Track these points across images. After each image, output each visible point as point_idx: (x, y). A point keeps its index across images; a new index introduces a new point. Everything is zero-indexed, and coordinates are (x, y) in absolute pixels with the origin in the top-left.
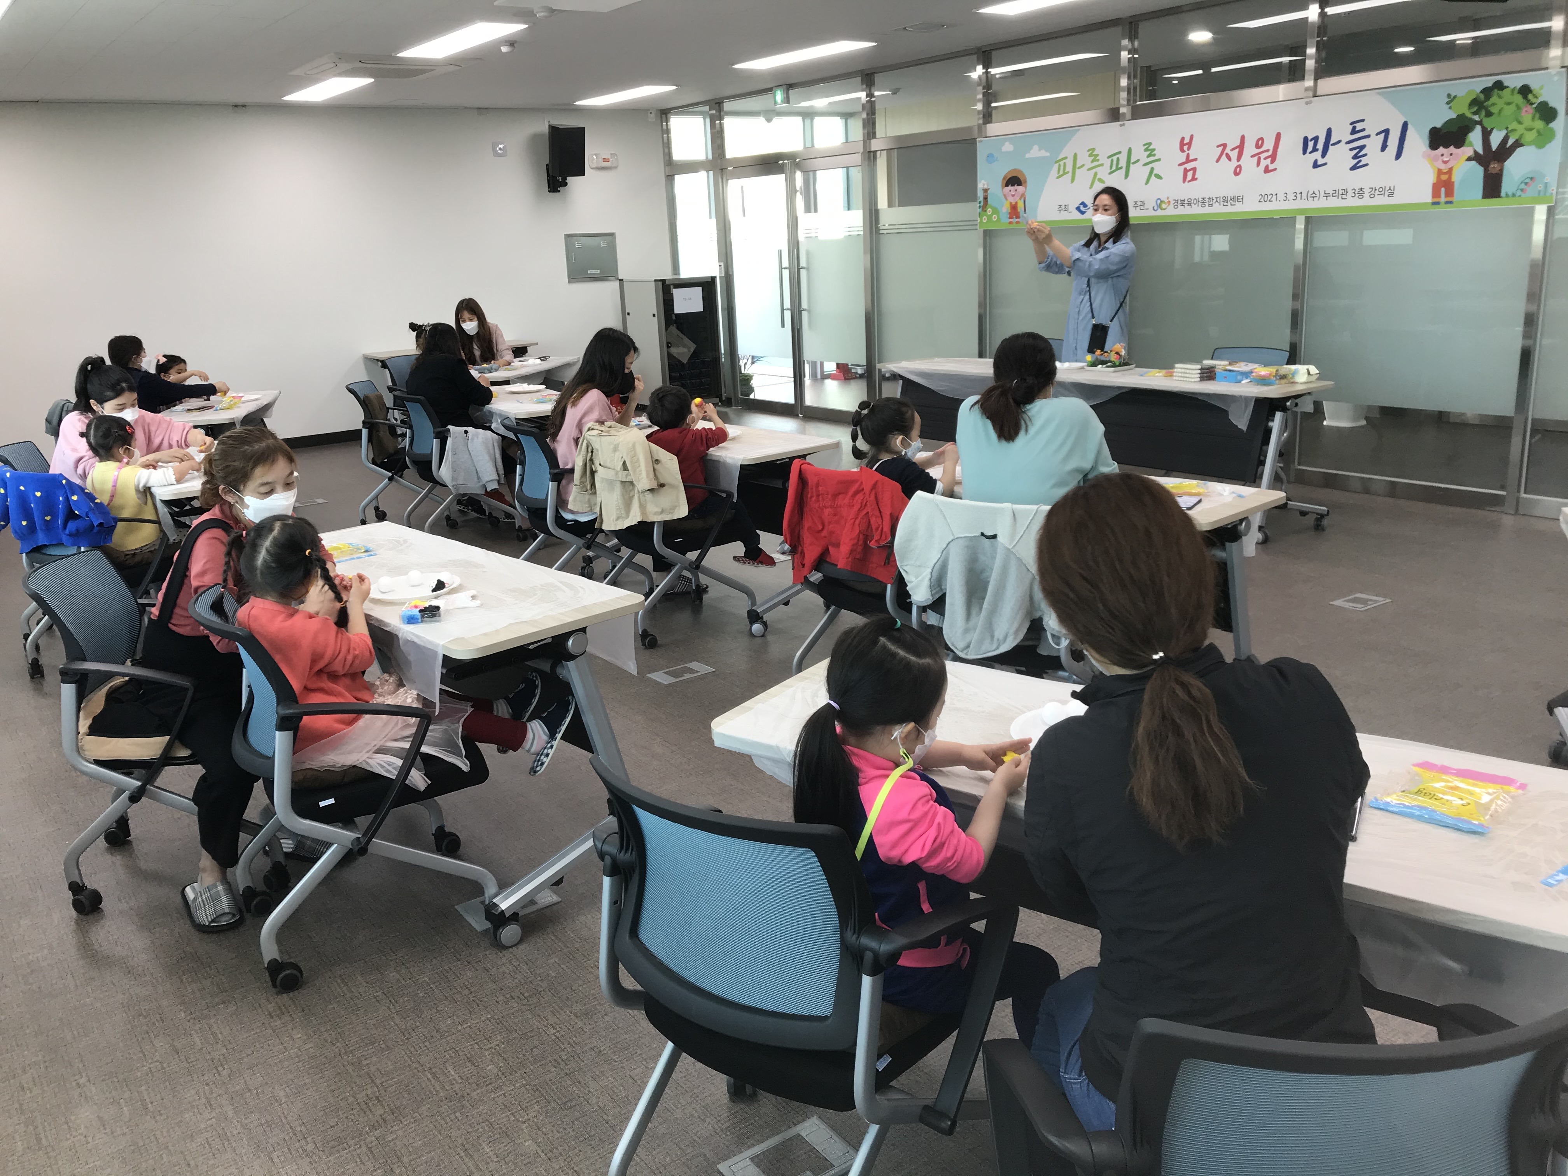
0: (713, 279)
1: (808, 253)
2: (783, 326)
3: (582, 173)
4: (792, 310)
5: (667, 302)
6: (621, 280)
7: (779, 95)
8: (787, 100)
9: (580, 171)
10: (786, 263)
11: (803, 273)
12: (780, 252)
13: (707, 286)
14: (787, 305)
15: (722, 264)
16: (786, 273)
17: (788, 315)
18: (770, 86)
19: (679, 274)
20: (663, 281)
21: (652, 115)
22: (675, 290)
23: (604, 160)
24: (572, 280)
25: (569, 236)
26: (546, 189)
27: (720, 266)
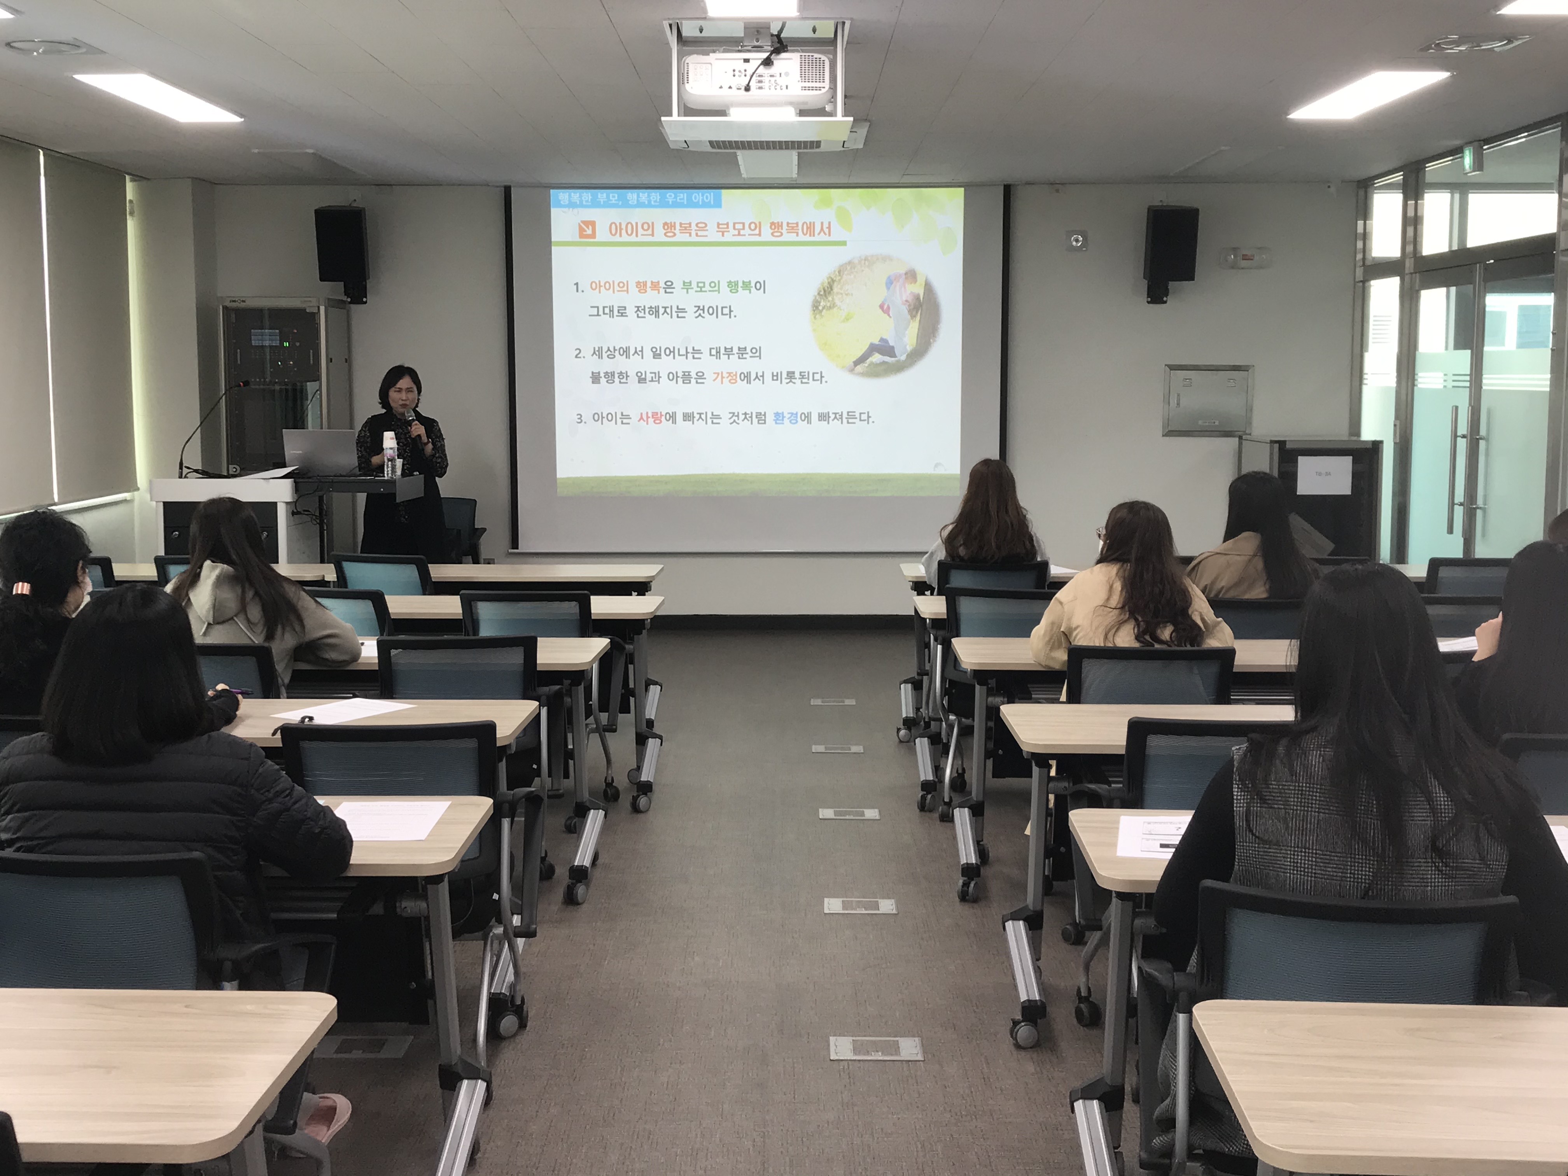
0: (1377, 445)
1: (1489, 414)
2: (1450, 530)
4: (1465, 506)
7: (1468, 158)
8: (1480, 165)
9: (1188, 273)
10: (1463, 429)
11: (1482, 446)
12: (1457, 411)
13: (1365, 455)
14: (1460, 496)
15: (1398, 423)
16: (1462, 444)
17: (1459, 511)
18: (1461, 143)
20: (1282, 444)
21: (1332, 189)
22: (1301, 459)
23: (1245, 258)
24: (1169, 433)
25: (1173, 368)
26: (1144, 298)
27: (1395, 425)
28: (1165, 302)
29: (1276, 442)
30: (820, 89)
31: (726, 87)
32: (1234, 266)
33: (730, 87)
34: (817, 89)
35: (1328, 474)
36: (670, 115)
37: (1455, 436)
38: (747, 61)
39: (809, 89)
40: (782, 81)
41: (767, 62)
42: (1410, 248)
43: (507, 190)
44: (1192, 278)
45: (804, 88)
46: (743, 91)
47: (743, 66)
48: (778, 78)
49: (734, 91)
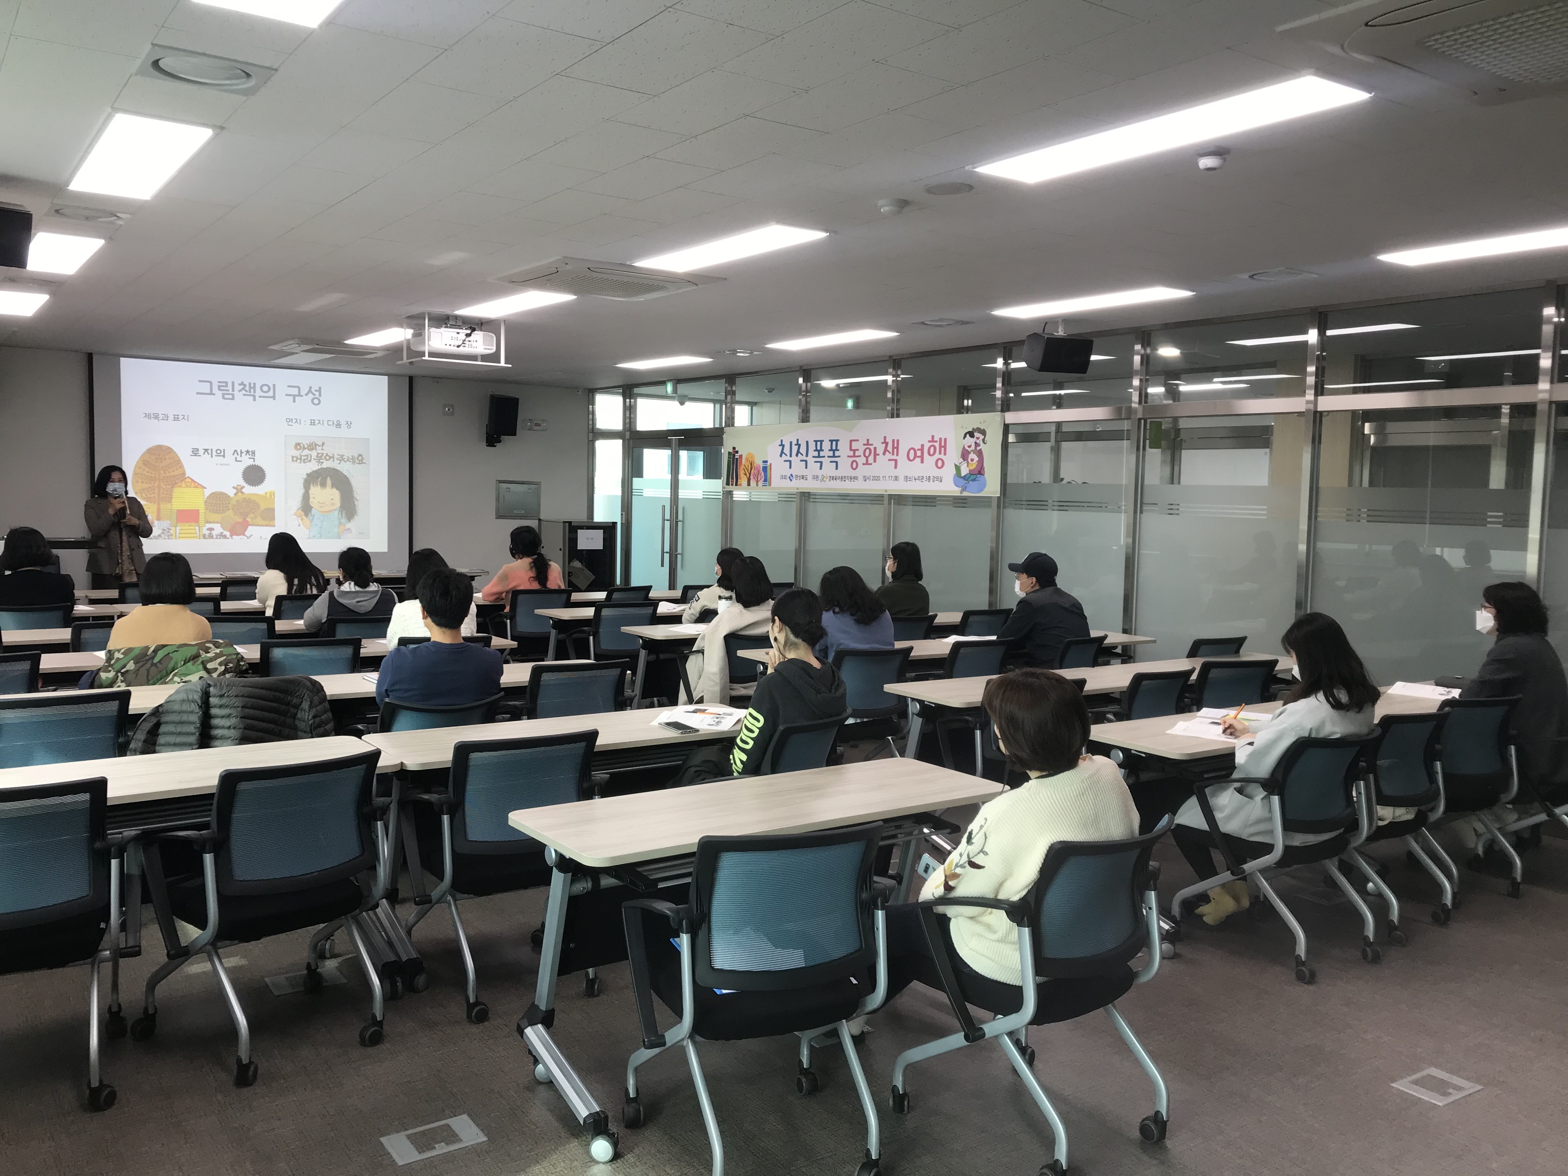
0: (615, 524)
1: (684, 509)
2: (662, 565)
3: (514, 433)
4: (671, 553)
5: (573, 541)
6: (540, 520)
7: (669, 387)
8: (675, 390)
9: (512, 431)
10: (667, 516)
11: (680, 524)
12: (664, 507)
13: (609, 529)
14: (667, 549)
15: (624, 513)
16: (667, 524)
17: (667, 556)
18: (665, 379)
19: (593, 519)
20: (570, 523)
21: (579, 392)
22: (579, 531)
23: (536, 425)
24: (499, 516)
25: (501, 482)
26: (485, 443)
27: (622, 514)
28: (496, 446)
29: (567, 522)
30: (492, 349)
31: (448, 345)
32: (530, 429)
33: (450, 345)
34: (489, 349)
35: (592, 539)
36: (424, 356)
37: (664, 520)
38: (458, 333)
39: (487, 349)
40: (474, 344)
41: (468, 335)
42: (628, 426)
43: (90, 356)
44: (515, 435)
45: (485, 349)
46: (456, 348)
47: (457, 335)
48: (472, 342)
49: (452, 347)
